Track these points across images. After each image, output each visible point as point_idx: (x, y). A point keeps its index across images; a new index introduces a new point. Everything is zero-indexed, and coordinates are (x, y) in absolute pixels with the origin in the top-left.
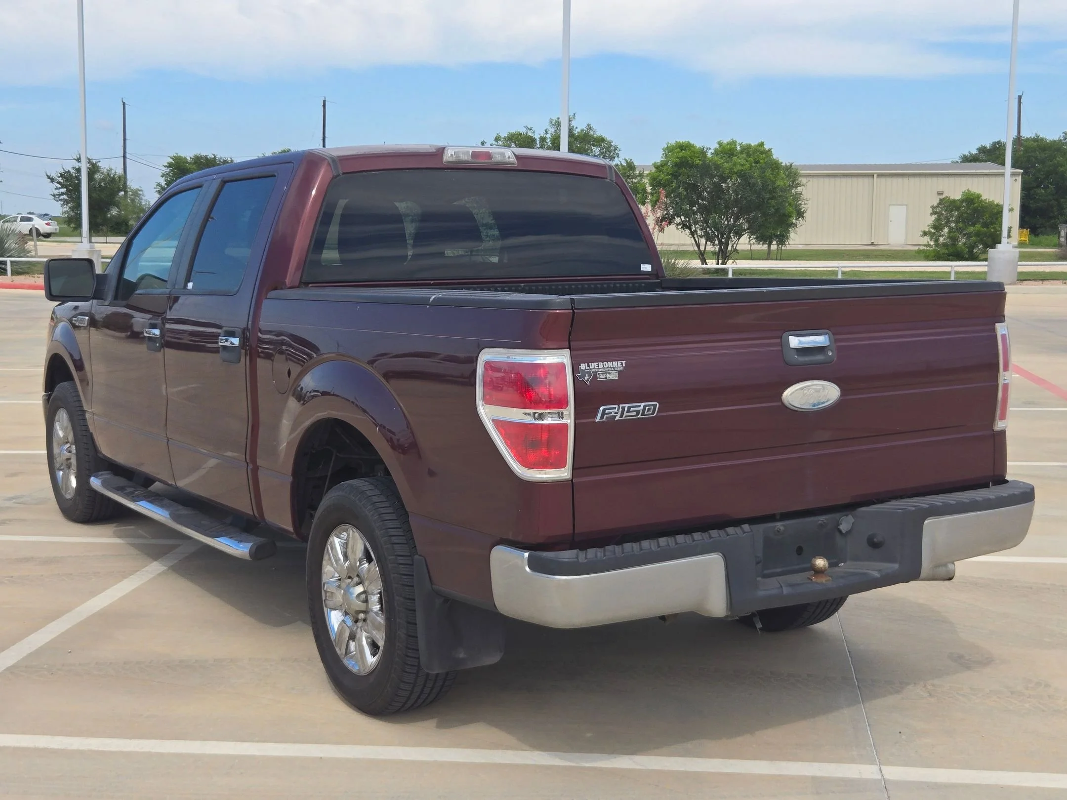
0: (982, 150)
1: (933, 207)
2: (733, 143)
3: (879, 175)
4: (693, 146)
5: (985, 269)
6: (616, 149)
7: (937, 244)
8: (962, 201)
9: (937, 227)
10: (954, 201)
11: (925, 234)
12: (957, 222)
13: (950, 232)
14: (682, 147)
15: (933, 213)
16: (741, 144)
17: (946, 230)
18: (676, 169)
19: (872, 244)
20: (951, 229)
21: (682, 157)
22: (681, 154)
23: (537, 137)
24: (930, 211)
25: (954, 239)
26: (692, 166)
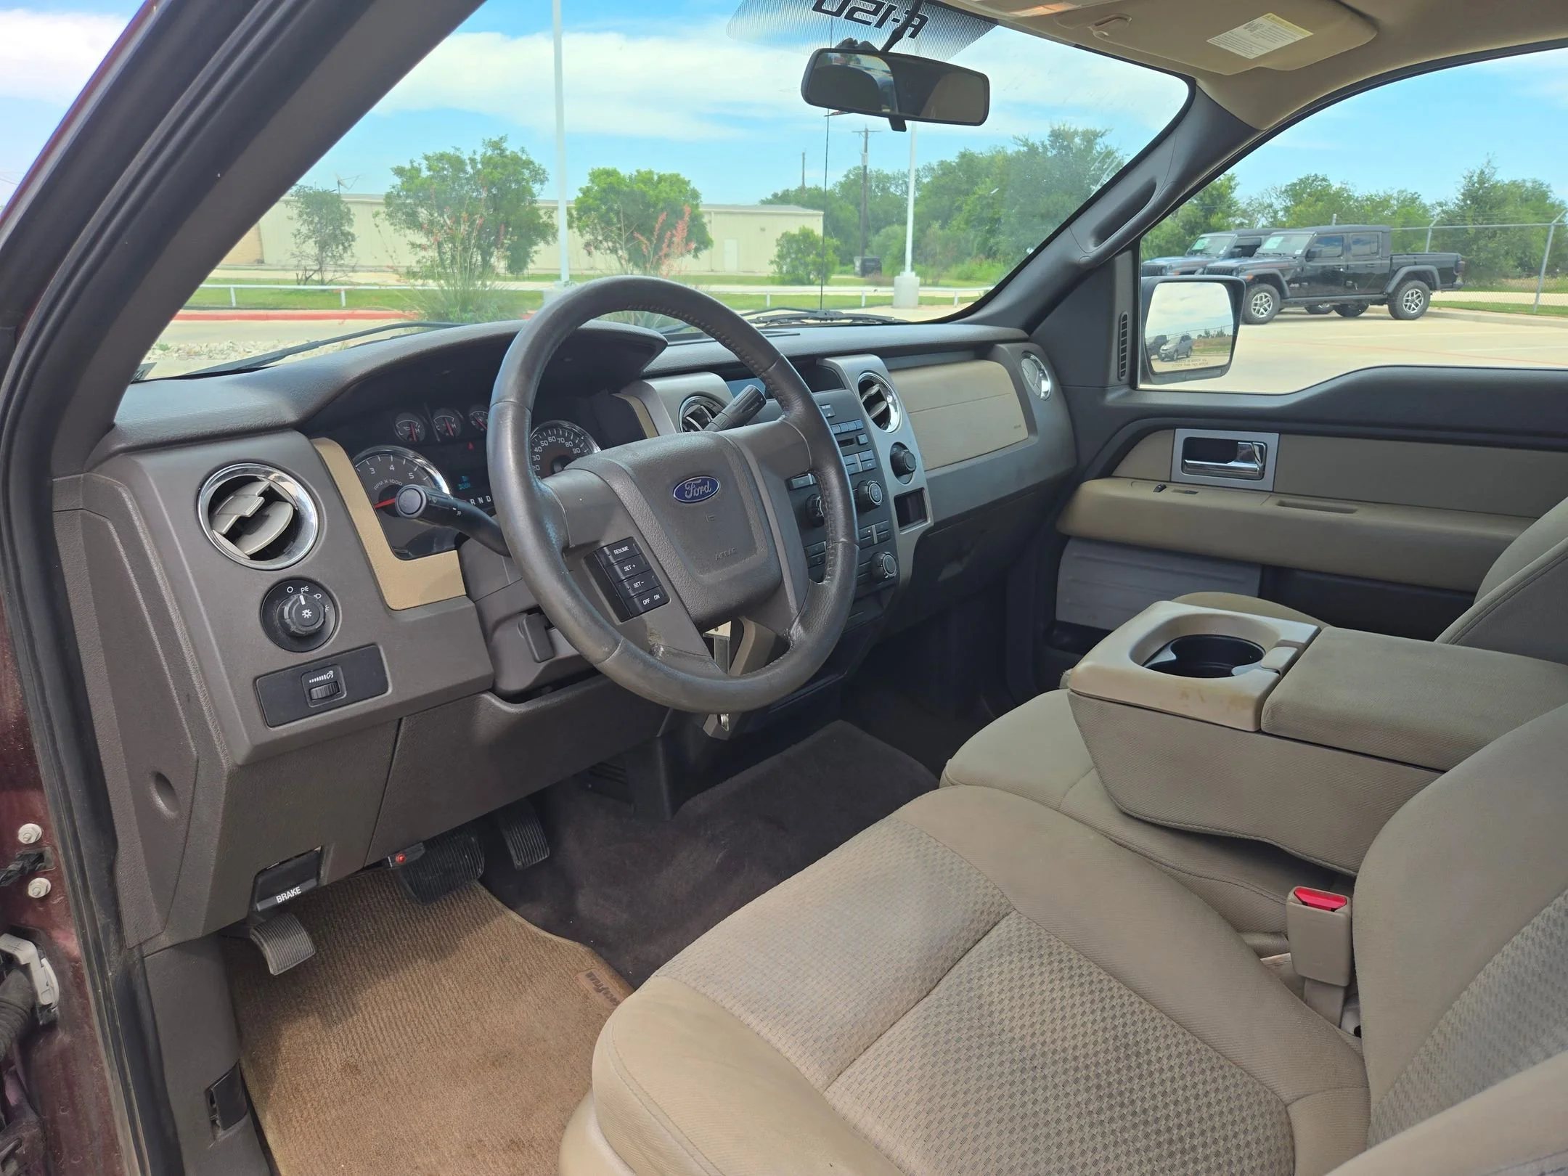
0: (775, 196)
1: (777, 240)
2: (651, 172)
3: (716, 213)
4: (619, 173)
5: (892, 294)
6: (544, 172)
7: (781, 272)
8: (800, 235)
9: (781, 256)
10: (794, 235)
11: (772, 262)
12: (796, 253)
13: (791, 261)
14: (609, 173)
15: (778, 245)
16: (658, 174)
17: (788, 260)
18: (604, 194)
19: (712, 271)
20: (792, 260)
21: (610, 183)
22: (609, 180)
23: (465, 157)
24: (775, 243)
25: (795, 268)
26: (618, 193)
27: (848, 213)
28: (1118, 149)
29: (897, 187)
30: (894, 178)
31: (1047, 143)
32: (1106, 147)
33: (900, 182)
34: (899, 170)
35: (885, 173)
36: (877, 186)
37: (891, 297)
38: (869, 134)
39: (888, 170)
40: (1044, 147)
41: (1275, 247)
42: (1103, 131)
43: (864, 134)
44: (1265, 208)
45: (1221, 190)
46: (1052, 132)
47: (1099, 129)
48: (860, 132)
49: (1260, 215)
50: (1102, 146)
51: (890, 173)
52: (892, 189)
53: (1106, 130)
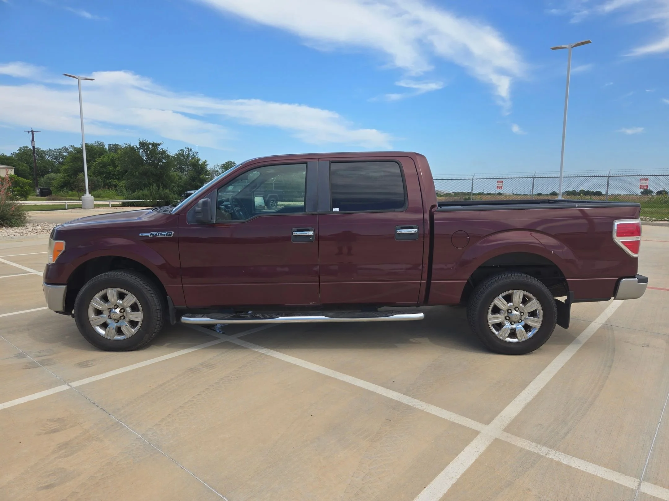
27: (24, 166)
28: (167, 150)
29: (49, 156)
30: (47, 152)
31: (138, 146)
32: (162, 149)
33: (51, 154)
34: (49, 149)
35: (42, 149)
36: (37, 155)
37: (81, 205)
38: (34, 133)
39: (44, 148)
40: (137, 148)
41: (231, 189)
42: (160, 143)
43: (31, 132)
44: (216, 172)
45: (202, 166)
46: (140, 143)
47: (158, 142)
48: (29, 132)
49: (214, 175)
50: (161, 149)
51: (45, 150)
52: (47, 157)
53: (161, 143)
